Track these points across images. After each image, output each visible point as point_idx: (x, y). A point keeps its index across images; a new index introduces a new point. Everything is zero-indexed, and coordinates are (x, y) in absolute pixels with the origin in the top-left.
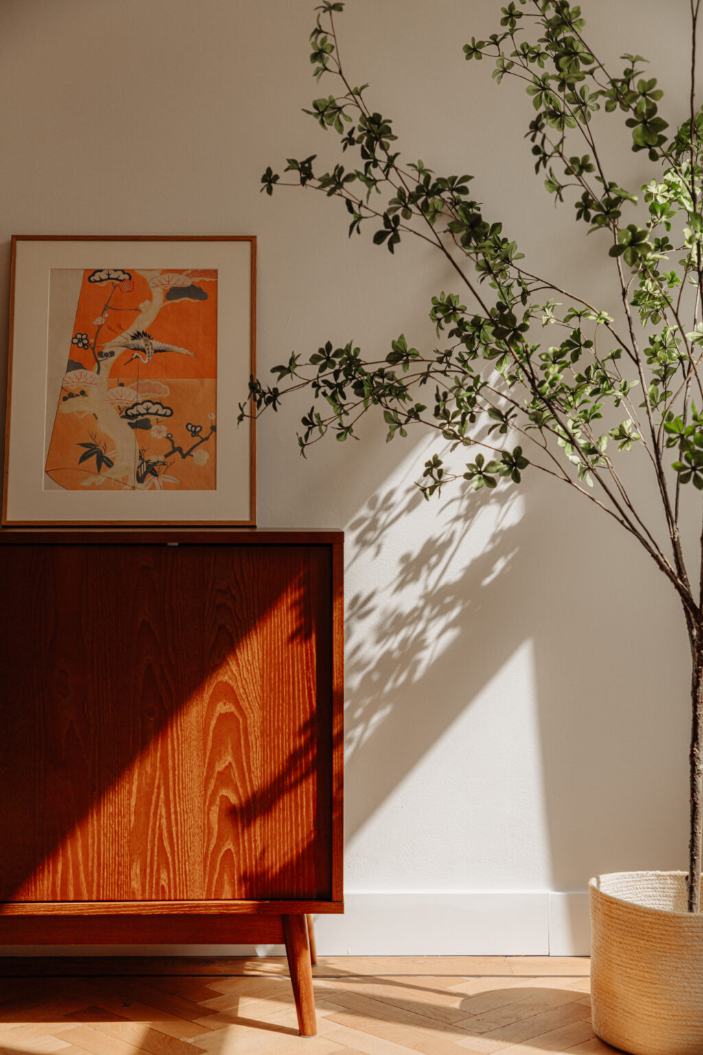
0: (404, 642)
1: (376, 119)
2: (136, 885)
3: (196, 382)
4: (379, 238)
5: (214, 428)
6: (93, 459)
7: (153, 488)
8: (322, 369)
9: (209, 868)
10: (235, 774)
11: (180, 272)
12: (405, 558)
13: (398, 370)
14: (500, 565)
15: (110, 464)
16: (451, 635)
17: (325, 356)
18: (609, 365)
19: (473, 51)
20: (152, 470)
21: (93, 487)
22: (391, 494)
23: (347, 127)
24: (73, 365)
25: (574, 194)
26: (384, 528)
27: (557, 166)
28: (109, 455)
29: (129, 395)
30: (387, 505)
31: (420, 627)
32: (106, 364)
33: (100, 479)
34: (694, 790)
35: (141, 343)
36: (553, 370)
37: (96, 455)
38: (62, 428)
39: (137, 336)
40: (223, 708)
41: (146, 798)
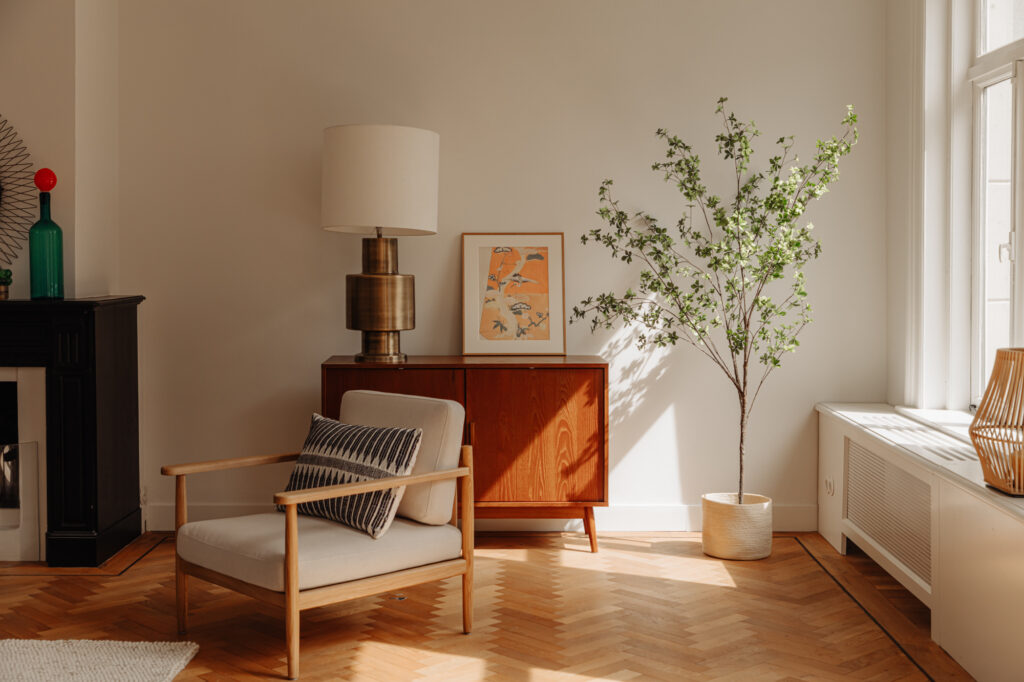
0: (623, 403)
1: (621, 213)
2: (530, 496)
3: (540, 295)
4: (624, 258)
5: (548, 314)
6: (499, 328)
7: (523, 339)
8: (601, 303)
9: (558, 489)
10: (567, 454)
11: (532, 248)
12: (623, 369)
13: (629, 301)
14: (663, 371)
15: (506, 329)
16: (642, 400)
17: (602, 298)
18: (710, 295)
19: (655, 167)
20: (523, 332)
21: (499, 339)
22: (617, 342)
23: (612, 217)
24: (489, 288)
25: (694, 246)
26: (615, 356)
27: (688, 236)
28: (505, 325)
29: (513, 301)
30: (615, 346)
31: (630, 396)
32: (503, 287)
33: (502, 336)
34: (741, 460)
35: (517, 278)
36: (688, 303)
37: (500, 325)
38: (485, 314)
39: (515, 275)
40: (563, 429)
41: (534, 463)
